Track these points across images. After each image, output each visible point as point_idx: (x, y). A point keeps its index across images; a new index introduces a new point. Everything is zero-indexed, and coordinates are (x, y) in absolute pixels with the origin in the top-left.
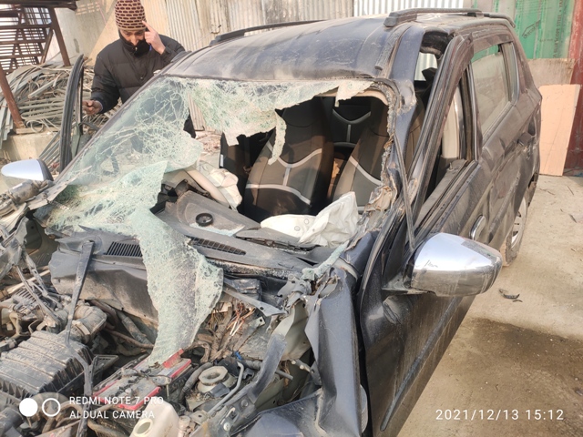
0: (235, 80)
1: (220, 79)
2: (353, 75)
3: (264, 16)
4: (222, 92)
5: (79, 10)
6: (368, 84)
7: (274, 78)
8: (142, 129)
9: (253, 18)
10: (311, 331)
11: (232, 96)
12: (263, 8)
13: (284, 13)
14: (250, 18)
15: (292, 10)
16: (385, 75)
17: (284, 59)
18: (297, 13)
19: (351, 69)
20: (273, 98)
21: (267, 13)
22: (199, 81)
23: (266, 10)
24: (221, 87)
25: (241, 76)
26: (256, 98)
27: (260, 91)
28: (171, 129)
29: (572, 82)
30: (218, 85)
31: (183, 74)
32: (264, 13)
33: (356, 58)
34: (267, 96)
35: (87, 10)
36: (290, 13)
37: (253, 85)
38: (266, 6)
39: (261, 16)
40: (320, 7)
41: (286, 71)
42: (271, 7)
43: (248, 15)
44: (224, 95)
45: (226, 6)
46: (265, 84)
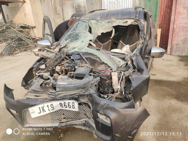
0: (101, 20)
1: (97, 20)
2: (130, 19)
3: (75, 10)
4: (98, 23)
5: (9, 6)
6: (134, 20)
7: (111, 20)
8: (78, 32)
9: (71, 10)
10: (134, 63)
11: (101, 24)
12: (74, 7)
13: (81, 9)
14: (70, 10)
15: (83, 8)
16: (137, 18)
17: (113, 16)
18: (85, 9)
19: (130, 17)
20: (112, 24)
21: (76, 9)
22: (91, 21)
23: (75, 8)
24: (98, 22)
25: (103, 19)
26: (107, 24)
27: (108, 22)
28: (85, 32)
29: (159, 28)
30: (97, 21)
31: (86, 19)
32: (75, 9)
33: (131, 15)
34: (110, 23)
35: (13, 6)
36: (83, 9)
37: (106, 21)
38: (75, 7)
39: (74, 10)
40: (92, 8)
41: (114, 18)
42: (77, 7)
43: (69, 9)
44: (99, 24)
45: (62, 6)
46: (109, 21)
